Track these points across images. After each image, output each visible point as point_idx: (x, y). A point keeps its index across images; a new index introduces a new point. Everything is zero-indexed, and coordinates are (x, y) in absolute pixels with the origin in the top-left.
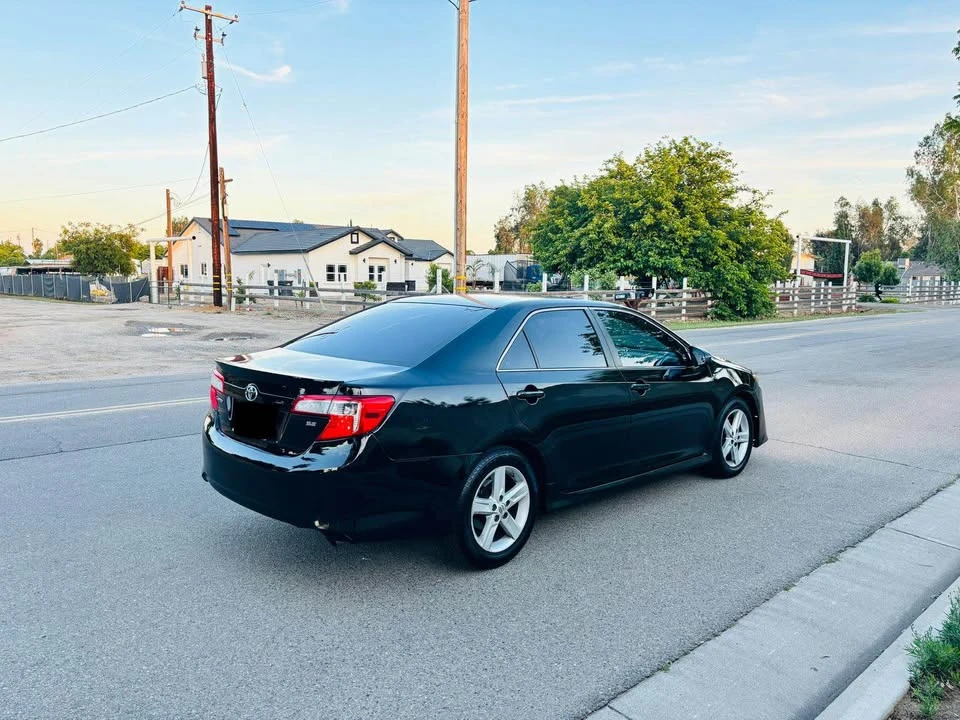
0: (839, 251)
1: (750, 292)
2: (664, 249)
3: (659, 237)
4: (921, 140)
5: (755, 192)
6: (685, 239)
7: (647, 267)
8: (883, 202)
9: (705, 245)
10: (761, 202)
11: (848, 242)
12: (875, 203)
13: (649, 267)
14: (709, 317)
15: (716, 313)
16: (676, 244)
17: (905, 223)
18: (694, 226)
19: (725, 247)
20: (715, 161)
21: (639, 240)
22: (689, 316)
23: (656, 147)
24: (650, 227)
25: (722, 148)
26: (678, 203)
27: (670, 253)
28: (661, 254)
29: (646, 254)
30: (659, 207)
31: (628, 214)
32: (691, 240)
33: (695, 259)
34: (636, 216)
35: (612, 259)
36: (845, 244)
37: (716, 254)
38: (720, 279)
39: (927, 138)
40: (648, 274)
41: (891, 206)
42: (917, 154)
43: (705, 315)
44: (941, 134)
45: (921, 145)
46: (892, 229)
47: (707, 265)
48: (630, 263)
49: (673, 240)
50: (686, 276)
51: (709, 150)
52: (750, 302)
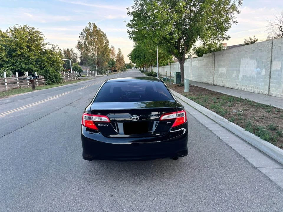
0: (69, 63)
1: (56, 75)
2: (27, 62)
3: (23, 58)
4: (80, 33)
5: (52, 45)
6: (33, 59)
7: (21, 68)
8: (70, 49)
9: (40, 61)
10: (55, 48)
11: (71, 60)
12: (68, 50)
13: (22, 68)
14: (44, 84)
15: (47, 83)
16: (30, 61)
17: (76, 55)
18: (35, 55)
19: (46, 62)
20: (37, 34)
21: (16, 59)
22: (39, 84)
23: (14, 27)
24: (20, 55)
25: (39, 30)
26: (28, 47)
27: (29, 64)
28: (26, 64)
29: (20, 64)
30: (22, 48)
31: (10, 50)
32: (35, 60)
33: (38, 66)
34: (14, 51)
35: (7, 66)
36: (70, 61)
37: (44, 64)
38: (47, 72)
39: (82, 33)
40: (22, 71)
41: (72, 51)
42: (80, 37)
43: (43, 84)
44: (85, 32)
45: (80, 34)
46: (73, 57)
47: (42, 68)
48: (15, 67)
49: (29, 60)
50: (36, 71)
51: (34, 30)
52: (56, 78)
